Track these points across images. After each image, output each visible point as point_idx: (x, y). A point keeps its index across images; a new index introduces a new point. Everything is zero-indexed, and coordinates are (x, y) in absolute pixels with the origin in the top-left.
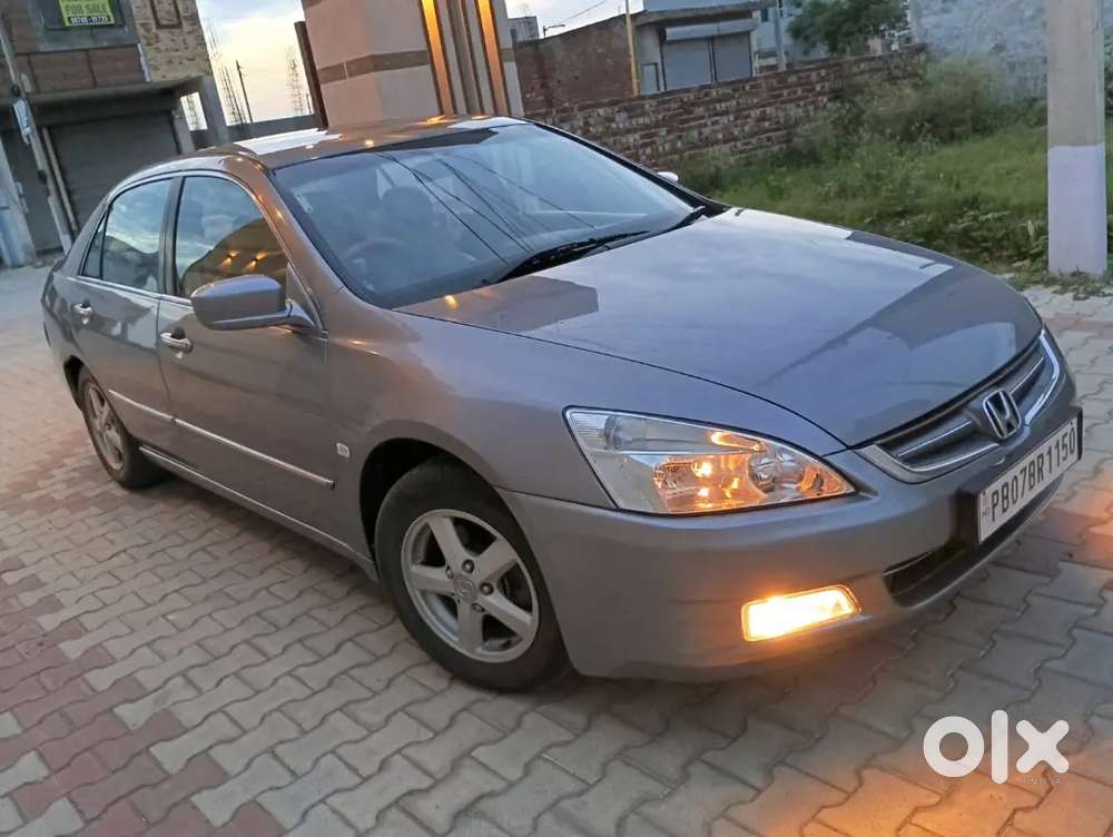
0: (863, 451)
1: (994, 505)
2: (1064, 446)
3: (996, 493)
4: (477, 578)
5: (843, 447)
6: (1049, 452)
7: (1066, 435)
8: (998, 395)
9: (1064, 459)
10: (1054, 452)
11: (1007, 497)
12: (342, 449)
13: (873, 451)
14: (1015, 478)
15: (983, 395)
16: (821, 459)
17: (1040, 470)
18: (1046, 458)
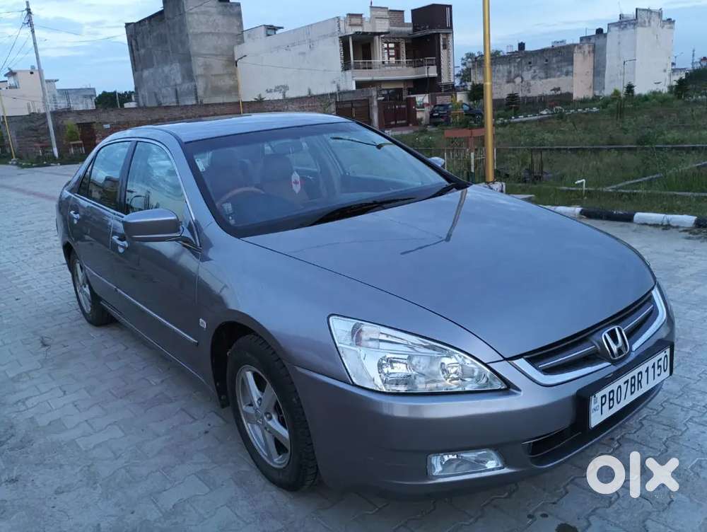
0: (516, 362)
1: (602, 405)
2: (659, 367)
3: (605, 396)
4: (264, 409)
5: (502, 359)
6: (647, 371)
7: (661, 359)
8: (614, 330)
9: (659, 375)
10: (651, 370)
11: (613, 399)
12: (202, 323)
13: (522, 363)
14: (620, 387)
15: (602, 331)
16: (486, 365)
17: (639, 382)
18: (645, 374)
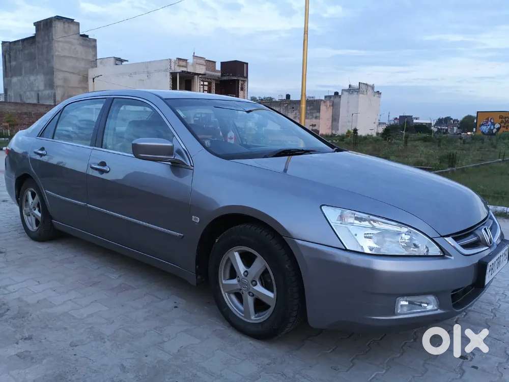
0: (447, 239)
2: (505, 254)
4: (250, 278)
5: (440, 236)
6: (502, 256)
7: (506, 250)
9: (505, 260)
12: (195, 219)
16: (431, 239)
